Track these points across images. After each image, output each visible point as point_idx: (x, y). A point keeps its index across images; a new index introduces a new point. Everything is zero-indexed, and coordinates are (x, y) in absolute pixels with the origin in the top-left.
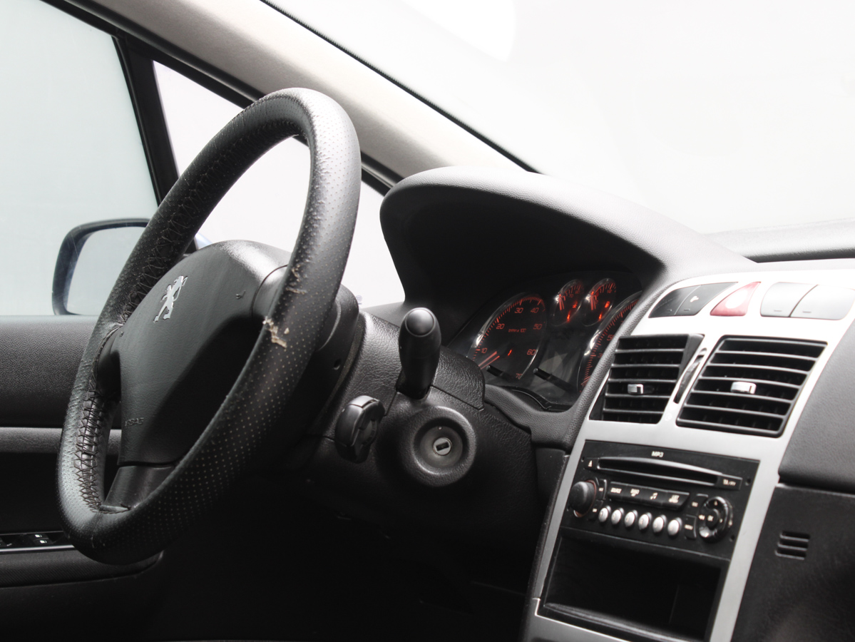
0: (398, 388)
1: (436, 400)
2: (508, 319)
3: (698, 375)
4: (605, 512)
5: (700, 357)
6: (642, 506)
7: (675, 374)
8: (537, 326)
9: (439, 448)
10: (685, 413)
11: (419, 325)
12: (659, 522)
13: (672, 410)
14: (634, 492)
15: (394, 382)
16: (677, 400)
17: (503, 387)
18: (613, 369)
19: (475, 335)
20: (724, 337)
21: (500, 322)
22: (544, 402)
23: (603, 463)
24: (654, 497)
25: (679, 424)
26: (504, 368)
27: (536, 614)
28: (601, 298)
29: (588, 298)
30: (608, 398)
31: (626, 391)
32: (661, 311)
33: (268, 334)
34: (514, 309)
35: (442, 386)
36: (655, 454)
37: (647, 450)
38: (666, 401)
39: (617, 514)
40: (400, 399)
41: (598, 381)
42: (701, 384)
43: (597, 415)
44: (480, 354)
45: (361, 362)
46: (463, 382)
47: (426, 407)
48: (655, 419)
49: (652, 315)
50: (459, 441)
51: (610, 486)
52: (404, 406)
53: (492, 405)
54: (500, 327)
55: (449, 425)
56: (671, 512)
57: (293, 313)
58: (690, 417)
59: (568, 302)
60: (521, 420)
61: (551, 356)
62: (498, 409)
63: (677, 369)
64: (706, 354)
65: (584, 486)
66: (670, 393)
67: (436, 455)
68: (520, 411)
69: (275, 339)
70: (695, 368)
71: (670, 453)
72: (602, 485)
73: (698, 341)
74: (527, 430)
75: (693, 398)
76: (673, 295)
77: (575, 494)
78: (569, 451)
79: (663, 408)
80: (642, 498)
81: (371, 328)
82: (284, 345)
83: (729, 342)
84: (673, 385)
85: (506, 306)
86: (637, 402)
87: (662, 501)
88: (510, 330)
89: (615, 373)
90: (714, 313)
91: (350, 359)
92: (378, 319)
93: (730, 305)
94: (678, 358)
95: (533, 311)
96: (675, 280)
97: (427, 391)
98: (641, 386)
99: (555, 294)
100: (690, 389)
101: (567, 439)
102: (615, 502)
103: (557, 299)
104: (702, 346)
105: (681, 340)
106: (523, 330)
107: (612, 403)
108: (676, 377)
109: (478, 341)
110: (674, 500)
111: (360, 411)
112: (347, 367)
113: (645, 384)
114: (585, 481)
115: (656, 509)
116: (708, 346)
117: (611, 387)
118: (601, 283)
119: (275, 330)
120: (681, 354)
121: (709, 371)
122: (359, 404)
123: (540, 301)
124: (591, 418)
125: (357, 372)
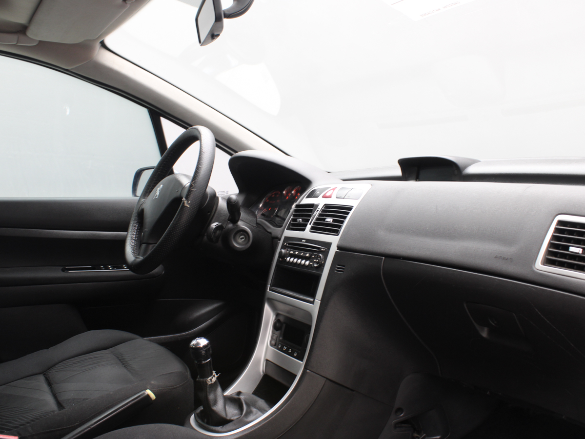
0: (229, 220)
1: (241, 224)
2: (270, 198)
3: (316, 216)
4: (288, 259)
5: (318, 211)
6: (298, 257)
7: (310, 216)
8: (278, 201)
9: (241, 239)
10: (312, 228)
11: (232, 200)
12: (303, 262)
13: (309, 227)
14: (297, 253)
15: (227, 218)
16: (310, 224)
17: (265, 220)
18: (294, 214)
19: (260, 203)
20: (325, 204)
21: (268, 199)
22: (276, 224)
23: (289, 244)
24: (302, 254)
25: (311, 232)
26: (266, 214)
27: (268, 290)
28: (297, 192)
29: (293, 192)
30: (292, 223)
31: (296, 221)
32: (309, 196)
33: (184, 203)
34: (272, 195)
35: (243, 219)
36: (303, 241)
37: (300, 239)
38: (307, 224)
39: (292, 259)
40: (229, 223)
41: (289, 218)
42: (317, 219)
43: (288, 229)
44: (261, 209)
45: (217, 212)
46: (250, 218)
47: (237, 226)
48: (304, 230)
49: (307, 198)
50: (247, 236)
51: (290, 251)
52: (230, 225)
53: (261, 225)
54: (268, 201)
55: (244, 232)
56: (307, 259)
57: (192, 196)
58: (314, 229)
59: (287, 193)
60: (269, 230)
61: (281, 210)
62: (263, 227)
63: (311, 214)
64: (320, 210)
65: (283, 251)
66: (308, 222)
67: (240, 241)
68: (269, 227)
69: (186, 204)
70: (316, 214)
71: (308, 241)
72: (288, 250)
73: (317, 206)
74: (270, 233)
75: (315, 223)
76: (314, 191)
77: (280, 253)
78: (280, 240)
79: (306, 227)
80: (299, 254)
81: (221, 201)
82: (189, 206)
83: (326, 206)
84: (309, 219)
85: (269, 195)
86: (299, 225)
87: (304, 255)
88: (271, 202)
89: (294, 215)
90: (323, 197)
91: (214, 211)
92: (223, 198)
93: (328, 195)
94: (311, 211)
95: (277, 196)
96: (314, 187)
97: (238, 221)
98: (301, 220)
99: (283, 191)
100: (314, 221)
101: (279, 236)
102: (292, 256)
103: (284, 192)
104: (318, 207)
105: (312, 205)
106: (274, 202)
107: (293, 225)
108: (310, 217)
109: (261, 205)
110: (308, 255)
111: (214, 227)
112: (213, 213)
113: (302, 219)
114: (284, 249)
115: (303, 258)
116: (320, 207)
117: (293, 220)
118: (297, 188)
119: (186, 202)
120: (312, 210)
121: (320, 215)
122: (214, 225)
123: (279, 193)
124: (287, 230)
125: (216, 215)
